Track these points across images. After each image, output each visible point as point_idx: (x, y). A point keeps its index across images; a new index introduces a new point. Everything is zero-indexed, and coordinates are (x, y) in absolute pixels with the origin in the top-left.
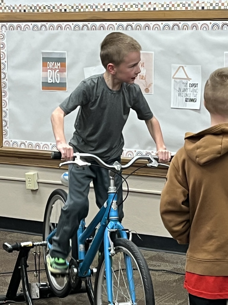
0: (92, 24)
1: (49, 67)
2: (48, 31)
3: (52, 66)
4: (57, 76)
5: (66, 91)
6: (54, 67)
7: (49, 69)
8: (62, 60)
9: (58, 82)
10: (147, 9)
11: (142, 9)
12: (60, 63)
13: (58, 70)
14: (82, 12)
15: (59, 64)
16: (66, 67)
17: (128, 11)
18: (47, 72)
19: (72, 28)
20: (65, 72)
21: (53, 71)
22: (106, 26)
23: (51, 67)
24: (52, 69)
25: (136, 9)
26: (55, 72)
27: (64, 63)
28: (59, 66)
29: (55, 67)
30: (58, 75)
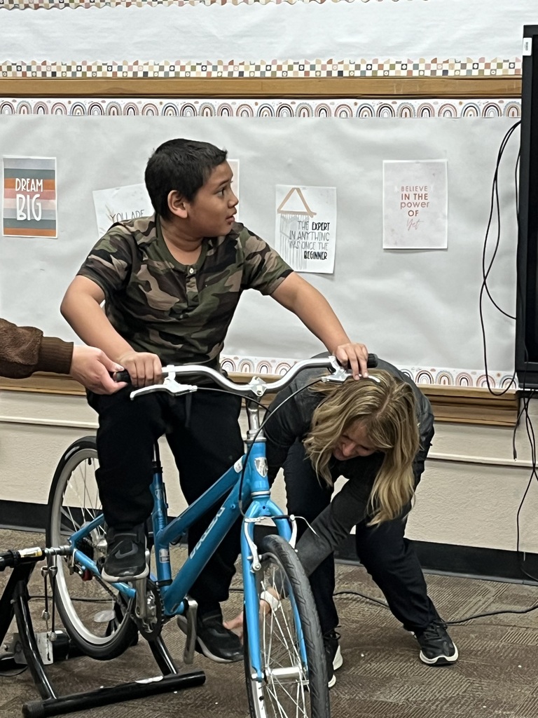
0: (110, 103)
1: (18, 187)
2: (17, 117)
3: (26, 187)
4: (36, 207)
5: (56, 237)
6: (29, 188)
7: (20, 192)
8: (46, 176)
9: (38, 219)
10: (225, 74)
11: (214, 74)
12: (42, 180)
13: (38, 196)
14: (89, 78)
15: (39, 182)
16: (54, 189)
17: (186, 78)
18: (16, 197)
19: (69, 110)
20: (54, 199)
21: (28, 196)
22: (140, 107)
23: (23, 188)
24: (25, 193)
25: (204, 75)
26: (31, 198)
27: (51, 181)
28: (39, 188)
29: (32, 189)
30: (39, 204)
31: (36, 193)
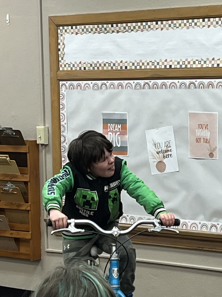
0: (154, 82)
1: (109, 129)
2: (109, 91)
3: (113, 129)
4: (118, 139)
5: (128, 156)
6: (115, 129)
7: (110, 131)
8: (122, 122)
9: (119, 146)
10: (210, 66)
11: (205, 66)
12: (120, 125)
13: (119, 133)
14: (143, 69)
15: (119, 125)
16: (126, 129)
17: (190, 68)
18: (108, 134)
19: (133, 86)
20: (127, 135)
21: (114, 134)
22: (168, 84)
23: (112, 129)
24: (112, 132)
25: (199, 66)
27: (125, 125)
28: (119, 129)
29: (116, 130)
30: (119, 138)
31: (118, 132)
